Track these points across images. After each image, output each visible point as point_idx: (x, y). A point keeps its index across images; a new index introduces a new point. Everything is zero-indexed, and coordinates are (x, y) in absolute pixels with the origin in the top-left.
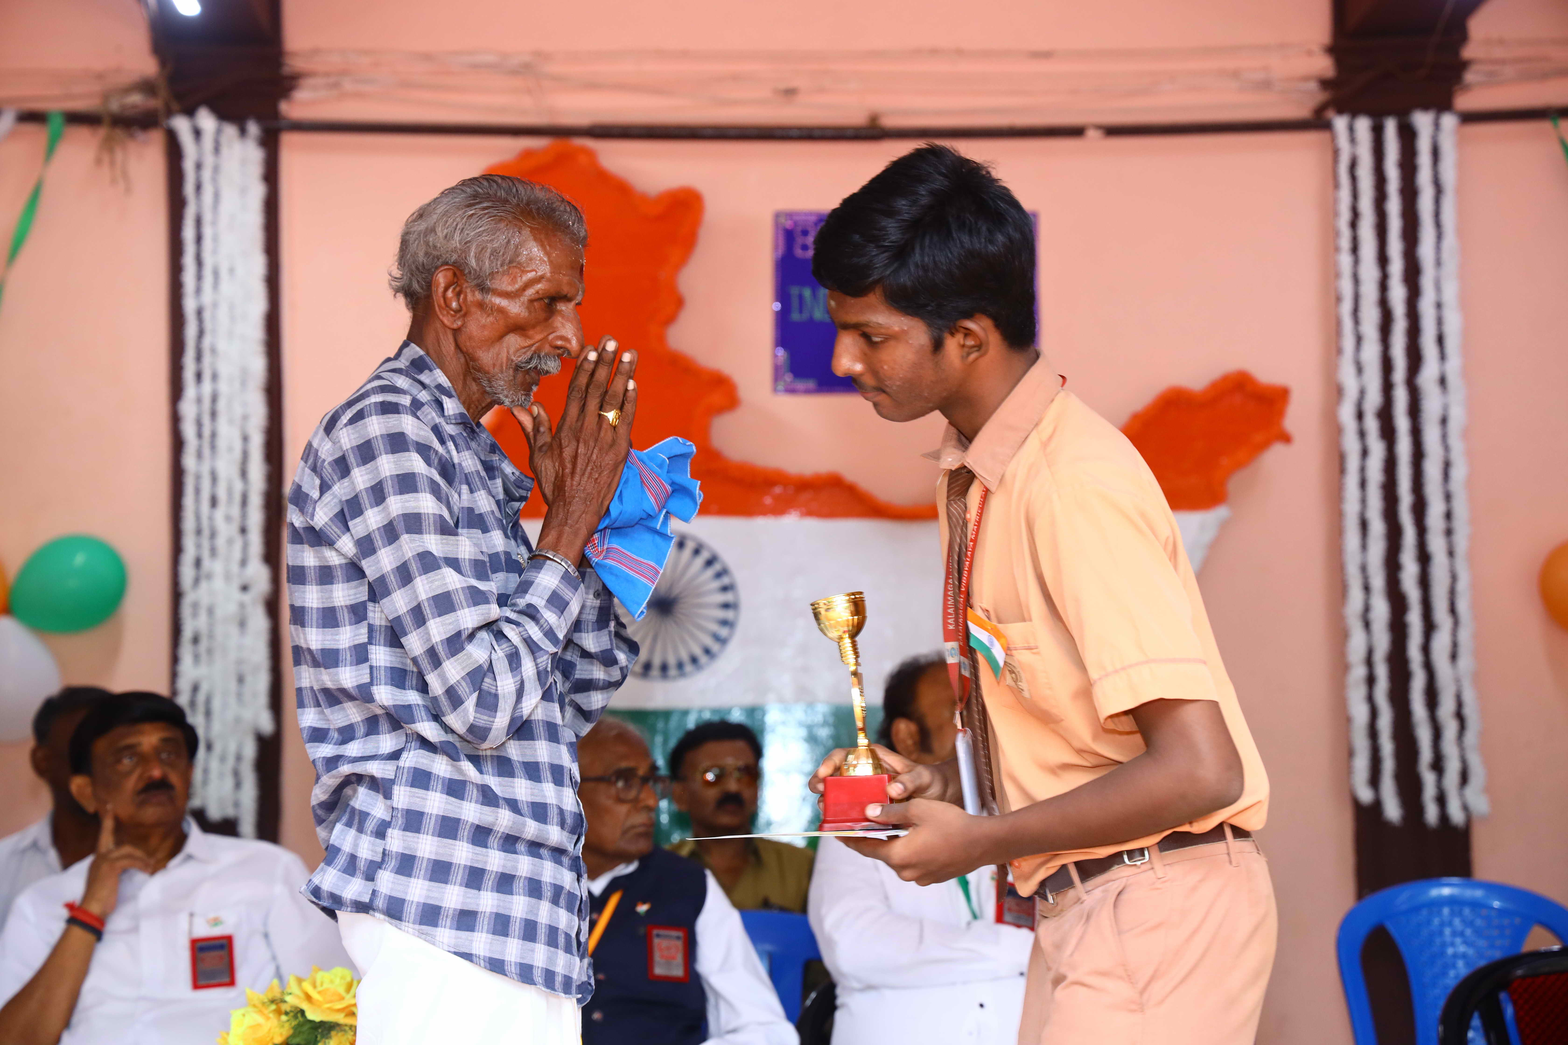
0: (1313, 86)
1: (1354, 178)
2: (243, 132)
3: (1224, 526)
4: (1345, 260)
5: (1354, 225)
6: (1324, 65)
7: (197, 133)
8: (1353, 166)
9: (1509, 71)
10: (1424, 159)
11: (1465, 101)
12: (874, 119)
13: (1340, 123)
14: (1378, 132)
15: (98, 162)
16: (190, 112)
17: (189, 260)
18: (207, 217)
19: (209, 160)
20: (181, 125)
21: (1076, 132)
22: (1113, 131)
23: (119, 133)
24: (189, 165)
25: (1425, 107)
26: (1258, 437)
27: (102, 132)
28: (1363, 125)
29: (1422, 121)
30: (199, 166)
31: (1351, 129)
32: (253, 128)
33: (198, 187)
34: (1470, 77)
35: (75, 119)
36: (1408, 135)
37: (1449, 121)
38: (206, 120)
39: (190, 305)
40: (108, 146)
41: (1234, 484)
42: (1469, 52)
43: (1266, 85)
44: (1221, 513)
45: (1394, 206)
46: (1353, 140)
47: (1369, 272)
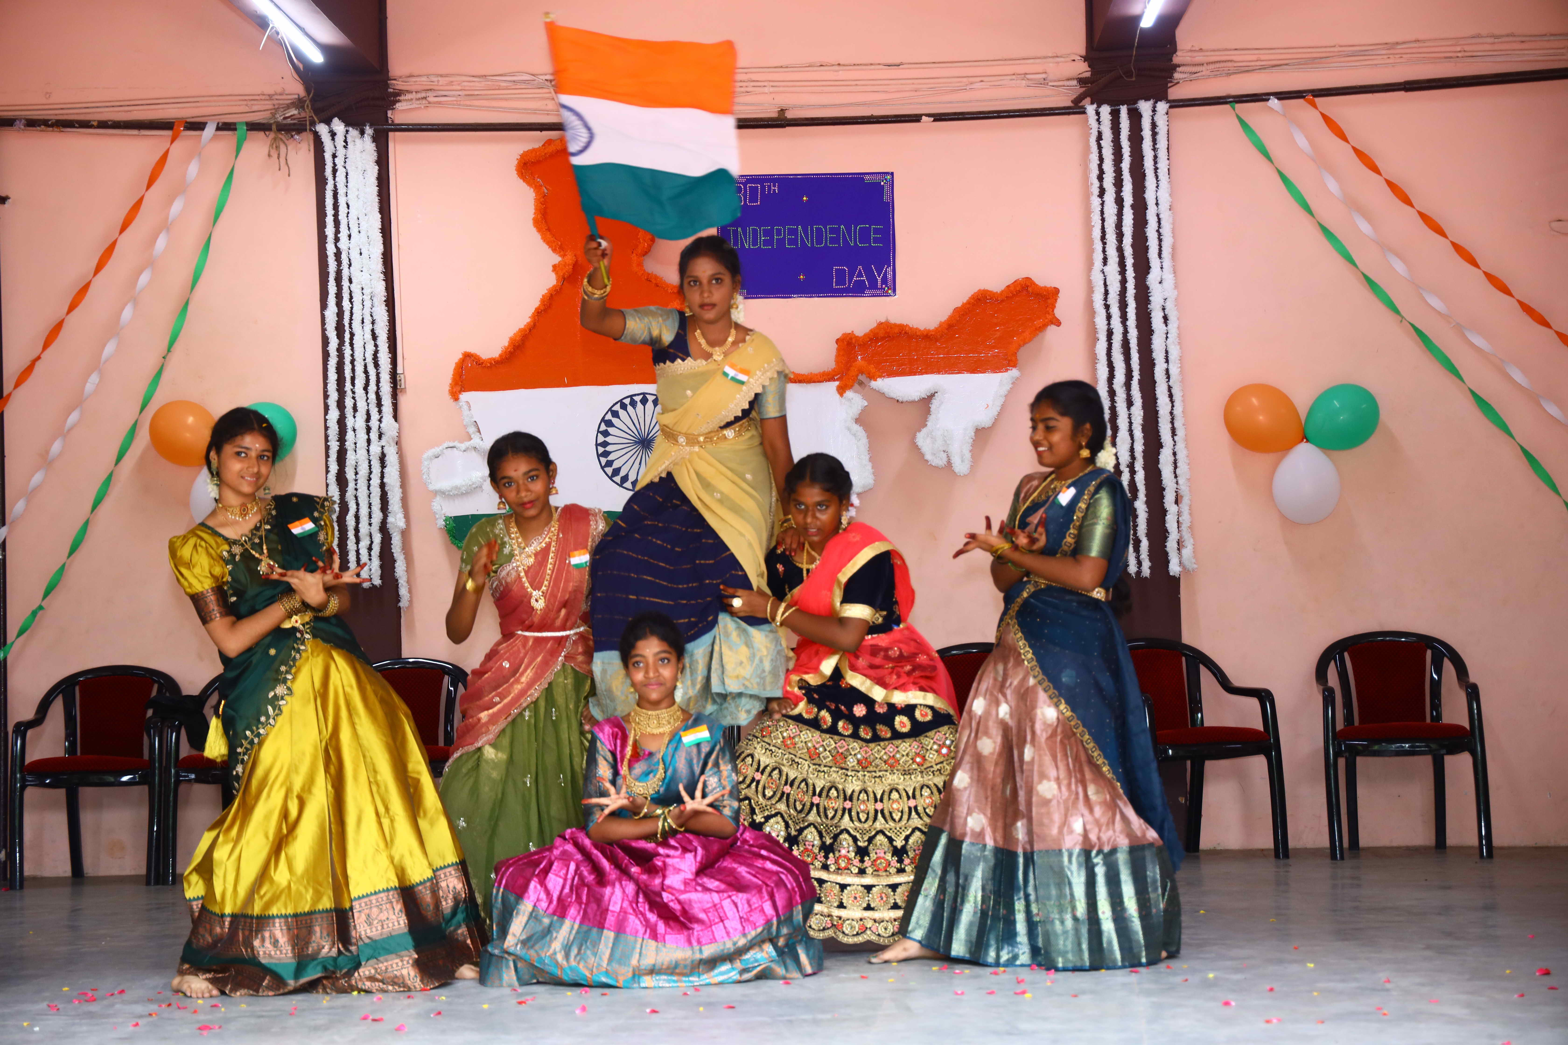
0: (1075, 82)
1: (1100, 147)
2: (362, 133)
3: (1015, 383)
4: (1096, 201)
5: (1100, 178)
6: (1082, 69)
7: (333, 135)
8: (1100, 137)
9: (1205, 70)
10: (1147, 133)
11: (1175, 93)
12: (782, 111)
13: (1091, 109)
14: (1115, 116)
15: (269, 155)
16: (328, 122)
17: (330, 220)
18: (341, 191)
19: (341, 152)
20: (322, 129)
21: (915, 118)
22: (939, 118)
23: (282, 136)
24: (328, 156)
25: (1147, 99)
26: (1038, 323)
27: (272, 135)
28: (1105, 110)
29: (1145, 107)
30: (334, 156)
31: (1098, 113)
32: (369, 131)
33: (335, 171)
34: (1176, 76)
35: (254, 127)
36: (1135, 117)
37: (1162, 106)
38: (338, 126)
39: (331, 249)
40: (275, 145)
41: (1023, 354)
42: (1176, 60)
43: (1044, 82)
44: (1014, 373)
45: (1126, 165)
46: (1098, 121)
47: (1111, 209)
